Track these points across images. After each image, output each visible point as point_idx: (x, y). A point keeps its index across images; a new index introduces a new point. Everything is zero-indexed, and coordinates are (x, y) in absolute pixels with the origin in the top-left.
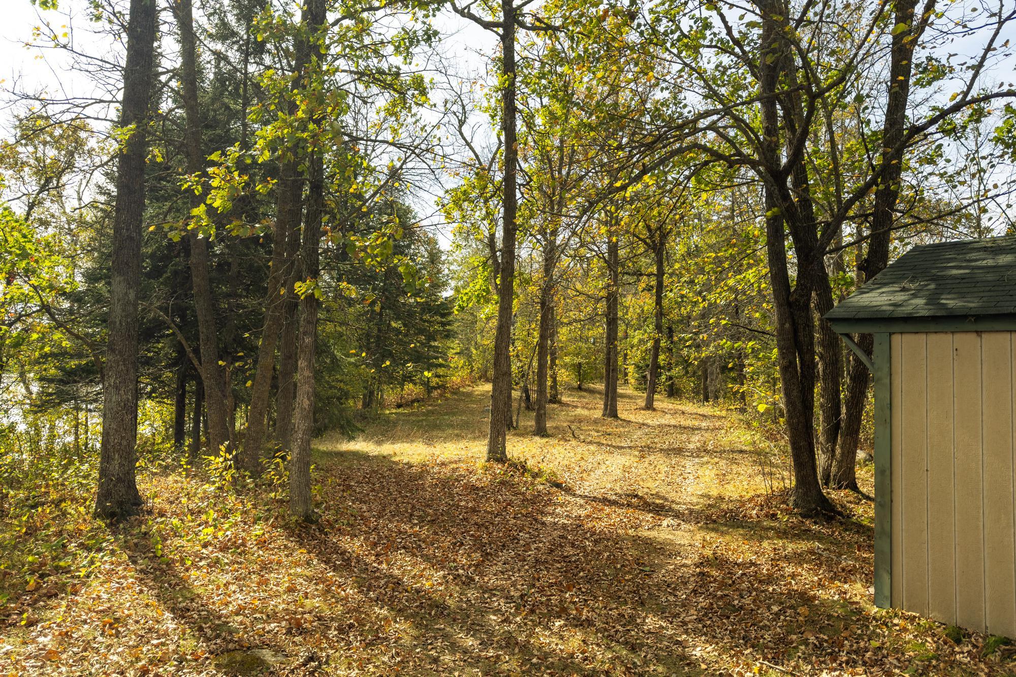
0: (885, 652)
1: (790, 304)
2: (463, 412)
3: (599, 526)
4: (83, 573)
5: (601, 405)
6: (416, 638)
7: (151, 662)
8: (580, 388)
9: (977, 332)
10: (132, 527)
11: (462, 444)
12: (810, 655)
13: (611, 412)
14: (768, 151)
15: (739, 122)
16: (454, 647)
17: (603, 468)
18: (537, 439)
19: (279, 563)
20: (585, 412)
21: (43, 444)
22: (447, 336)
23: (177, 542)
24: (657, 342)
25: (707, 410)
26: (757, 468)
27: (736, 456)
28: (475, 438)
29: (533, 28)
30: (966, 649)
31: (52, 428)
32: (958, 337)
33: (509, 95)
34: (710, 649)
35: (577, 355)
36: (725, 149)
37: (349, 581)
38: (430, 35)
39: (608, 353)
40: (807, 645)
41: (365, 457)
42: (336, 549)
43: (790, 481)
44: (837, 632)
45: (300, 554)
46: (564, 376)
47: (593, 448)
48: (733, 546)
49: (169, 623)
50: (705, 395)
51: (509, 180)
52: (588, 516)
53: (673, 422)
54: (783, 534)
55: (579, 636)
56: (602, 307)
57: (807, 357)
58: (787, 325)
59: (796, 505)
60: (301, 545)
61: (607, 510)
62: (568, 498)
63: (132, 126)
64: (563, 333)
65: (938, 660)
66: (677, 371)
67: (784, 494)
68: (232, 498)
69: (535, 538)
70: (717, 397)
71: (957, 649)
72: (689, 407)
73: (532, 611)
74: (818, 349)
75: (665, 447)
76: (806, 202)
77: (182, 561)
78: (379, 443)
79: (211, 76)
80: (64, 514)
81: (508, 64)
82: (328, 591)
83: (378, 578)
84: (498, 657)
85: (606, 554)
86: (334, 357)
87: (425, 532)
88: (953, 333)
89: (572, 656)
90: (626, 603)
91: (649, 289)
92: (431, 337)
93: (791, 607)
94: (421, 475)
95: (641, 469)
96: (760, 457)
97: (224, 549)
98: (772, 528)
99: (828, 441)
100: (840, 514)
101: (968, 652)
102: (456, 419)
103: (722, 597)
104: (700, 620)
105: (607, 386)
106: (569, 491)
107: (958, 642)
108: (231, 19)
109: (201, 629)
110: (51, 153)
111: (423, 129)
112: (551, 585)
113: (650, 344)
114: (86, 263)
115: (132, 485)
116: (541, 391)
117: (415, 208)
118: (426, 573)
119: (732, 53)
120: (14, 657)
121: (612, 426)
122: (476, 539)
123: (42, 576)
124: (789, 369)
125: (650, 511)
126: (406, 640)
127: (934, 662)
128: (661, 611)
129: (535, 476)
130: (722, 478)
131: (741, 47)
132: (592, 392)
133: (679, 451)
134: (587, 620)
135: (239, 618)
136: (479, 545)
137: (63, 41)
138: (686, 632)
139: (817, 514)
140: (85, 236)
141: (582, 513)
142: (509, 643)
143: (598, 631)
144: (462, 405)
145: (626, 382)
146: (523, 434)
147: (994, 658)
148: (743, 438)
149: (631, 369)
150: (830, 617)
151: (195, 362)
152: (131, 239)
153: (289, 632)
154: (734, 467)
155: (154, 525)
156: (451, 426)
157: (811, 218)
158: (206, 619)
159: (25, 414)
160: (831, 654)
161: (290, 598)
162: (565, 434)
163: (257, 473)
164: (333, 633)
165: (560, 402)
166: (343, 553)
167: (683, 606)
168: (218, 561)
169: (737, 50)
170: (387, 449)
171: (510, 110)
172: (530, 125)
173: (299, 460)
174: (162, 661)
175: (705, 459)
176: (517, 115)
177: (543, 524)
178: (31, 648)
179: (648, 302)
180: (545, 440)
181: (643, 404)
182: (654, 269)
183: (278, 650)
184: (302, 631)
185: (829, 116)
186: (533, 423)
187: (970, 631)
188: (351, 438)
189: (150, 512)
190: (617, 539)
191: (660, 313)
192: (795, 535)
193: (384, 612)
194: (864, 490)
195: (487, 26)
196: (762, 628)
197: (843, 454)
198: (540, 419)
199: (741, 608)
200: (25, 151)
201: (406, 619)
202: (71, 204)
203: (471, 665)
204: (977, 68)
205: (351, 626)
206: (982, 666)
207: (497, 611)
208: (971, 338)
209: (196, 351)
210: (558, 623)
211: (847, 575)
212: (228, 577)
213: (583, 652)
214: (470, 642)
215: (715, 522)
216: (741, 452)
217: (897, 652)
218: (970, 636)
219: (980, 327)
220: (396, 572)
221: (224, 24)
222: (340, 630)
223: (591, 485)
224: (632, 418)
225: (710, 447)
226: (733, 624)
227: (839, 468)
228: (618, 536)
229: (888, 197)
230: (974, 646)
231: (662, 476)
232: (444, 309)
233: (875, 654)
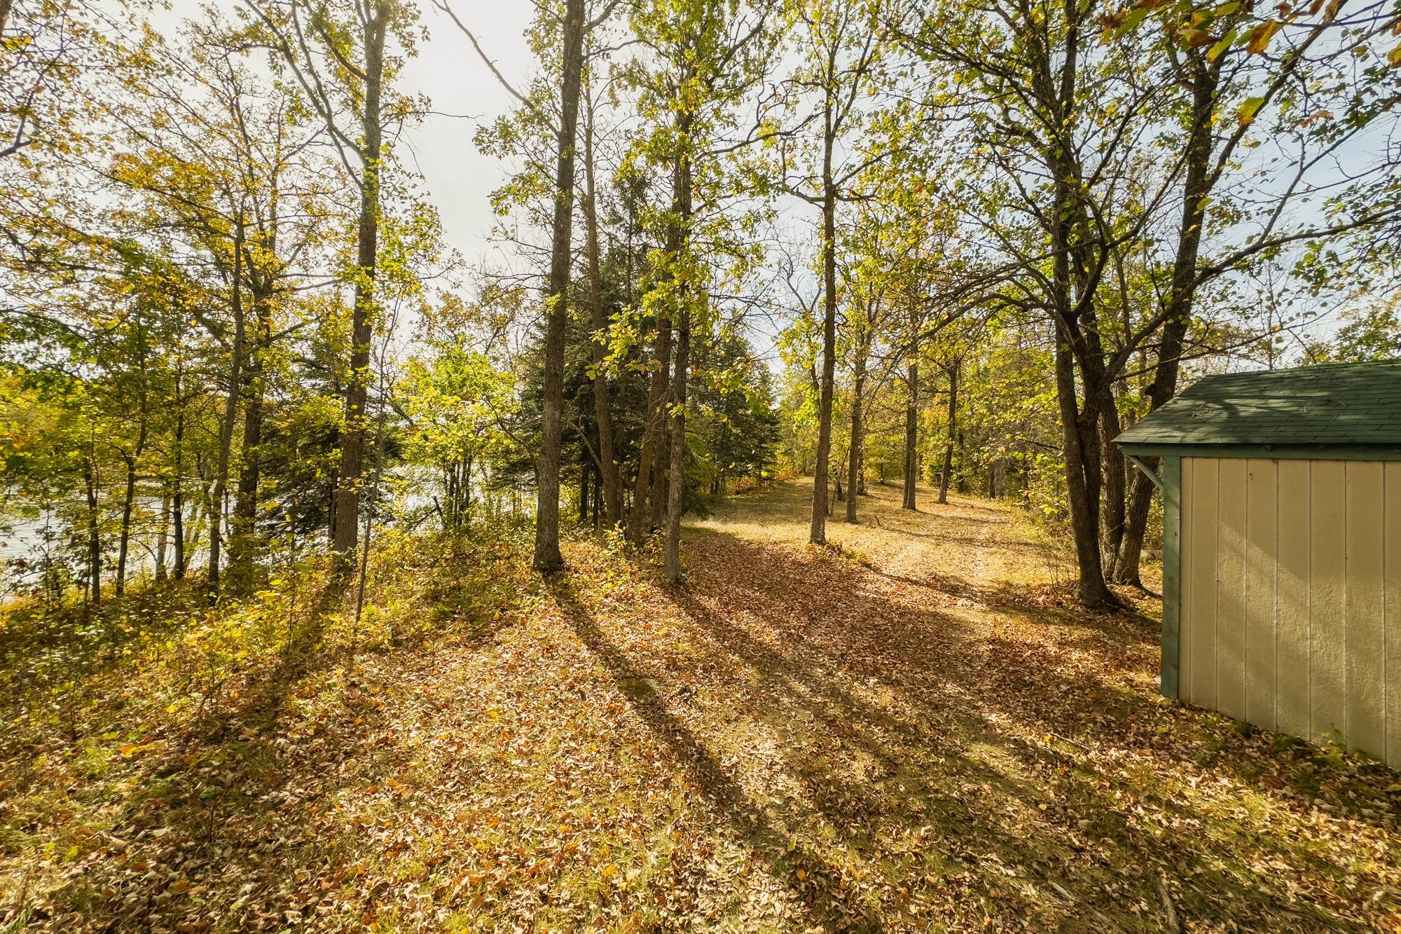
0: (1172, 738)
1: (1077, 425)
2: (787, 500)
3: (904, 602)
4: (527, 610)
5: (901, 498)
6: (761, 681)
7: (575, 680)
8: (882, 483)
9: (1273, 459)
10: (558, 579)
11: (789, 527)
12: (1099, 733)
13: (910, 504)
14: (1060, 293)
15: (1034, 273)
16: (790, 692)
17: (905, 553)
18: (848, 525)
19: (658, 613)
20: (887, 503)
21: (494, 511)
22: (776, 441)
23: (589, 593)
24: (950, 447)
25: (993, 504)
26: (1042, 560)
27: (1021, 547)
28: (799, 522)
29: (849, 199)
30: (1255, 744)
31: (500, 501)
32: (1252, 462)
33: (829, 254)
34: (1004, 716)
35: (881, 456)
36: (1017, 295)
37: (709, 631)
38: (771, 215)
39: (908, 457)
40: (1095, 723)
41: (714, 534)
42: (699, 606)
43: (1075, 573)
44: (1124, 714)
45: (673, 608)
46: (869, 473)
47: (894, 534)
48: (1022, 628)
49: (585, 653)
50: (991, 491)
51: (829, 321)
52: (893, 593)
53: (964, 515)
54: (1068, 621)
55: (890, 693)
56: (903, 418)
57: (1093, 470)
58: (1075, 443)
59: (1081, 596)
60: (674, 601)
61: (910, 588)
62: (877, 576)
63: (558, 295)
64: (869, 439)
65: (1226, 751)
66: (966, 471)
67: (1069, 587)
68: (623, 561)
69: (851, 608)
70: (1002, 495)
71: (1246, 743)
72: (978, 502)
73: (851, 668)
74: (1104, 463)
75: (958, 536)
76: (1094, 337)
77: (592, 607)
78: (725, 522)
79: (606, 251)
80: (514, 567)
81: (829, 230)
82: (694, 638)
83: (730, 631)
84: (825, 703)
85: (911, 626)
86: (692, 457)
87: (763, 598)
88: (1247, 459)
89: (885, 709)
90: (928, 669)
91: (943, 402)
92: (762, 441)
93: (1079, 688)
94: (759, 551)
95: (936, 554)
96: (1044, 550)
97: (619, 600)
98: (1057, 615)
99: (1112, 542)
100: (1124, 607)
101: (1259, 747)
102: (783, 506)
103: (1013, 672)
104: (994, 691)
105: (907, 483)
106: (877, 570)
107: (1248, 737)
108: (619, 209)
109: (607, 659)
110: (500, 310)
111: (761, 283)
112: (865, 648)
113: (944, 450)
114: (521, 386)
115: (556, 548)
116: (852, 487)
117: (752, 341)
118: (767, 630)
119: (1026, 209)
120: (489, 667)
121: (910, 516)
122: (804, 606)
123: (502, 610)
124: (1074, 480)
125: (946, 592)
126: (753, 682)
127: (1222, 753)
128: (959, 679)
129: (849, 557)
130: (1009, 566)
131: (1034, 206)
132: (892, 486)
133: (970, 541)
134: (896, 680)
135: (633, 654)
136: (805, 610)
137: (511, 235)
138: (982, 699)
139: (1102, 606)
140: (521, 369)
141: (889, 589)
142: (834, 692)
143: (906, 690)
144: (786, 494)
145: (921, 479)
146: (837, 520)
147: (1288, 756)
148: (1029, 532)
149: (926, 468)
150: (1117, 701)
151: (597, 461)
152: (556, 375)
153: (668, 668)
154: (1020, 557)
155: (573, 579)
156: (779, 511)
157: (1098, 349)
158: (610, 653)
159: (483, 491)
160: (1118, 734)
161: (668, 641)
162: (873, 522)
163: (640, 544)
164: (699, 671)
165: (866, 494)
166: (704, 609)
167: (979, 676)
168: (615, 609)
169: (1030, 207)
170: (731, 528)
171: (831, 265)
172: (847, 278)
173: (671, 538)
174: (583, 680)
175: (994, 549)
176: (836, 269)
177: (857, 596)
178: (499, 661)
179: (943, 414)
180: (855, 526)
181: (937, 498)
182: (949, 387)
183: (661, 681)
184: (678, 668)
185: (1120, 262)
186: (845, 511)
187: (1261, 728)
188: (704, 519)
189: (568, 570)
190: (920, 614)
191: (953, 425)
192: (1080, 623)
193: (736, 658)
194: (1147, 586)
195: (812, 201)
196: (1052, 703)
197: (1126, 554)
198: (851, 509)
199: (1032, 683)
200: (485, 311)
201: (753, 665)
202: (512, 347)
203: (804, 708)
204: (1275, 214)
205: (712, 667)
206: (1273, 762)
207: (822, 666)
208: (1267, 465)
209: (598, 452)
210: (873, 680)
211: (1135, 663)
212: (623, 622)
213: (894, 707)
214: (802, 689)
215: (1004, 605)
216: (1026, 544)
217: (1185, 740)
218: (1260, 733)
219: (1275, 454)
220: (744, 627)
221: (614, 212)
222: (705, 670)
223: (895, 567)
224: (927, 510)
225: (998, 539)
226: (1025, 697)
227: (1123, 566)
228: (920, 611)
229: (1177, 330)
230: (1265, 743)
231: (956, 562)
232: (772, 420)
233: (1162, 739)
